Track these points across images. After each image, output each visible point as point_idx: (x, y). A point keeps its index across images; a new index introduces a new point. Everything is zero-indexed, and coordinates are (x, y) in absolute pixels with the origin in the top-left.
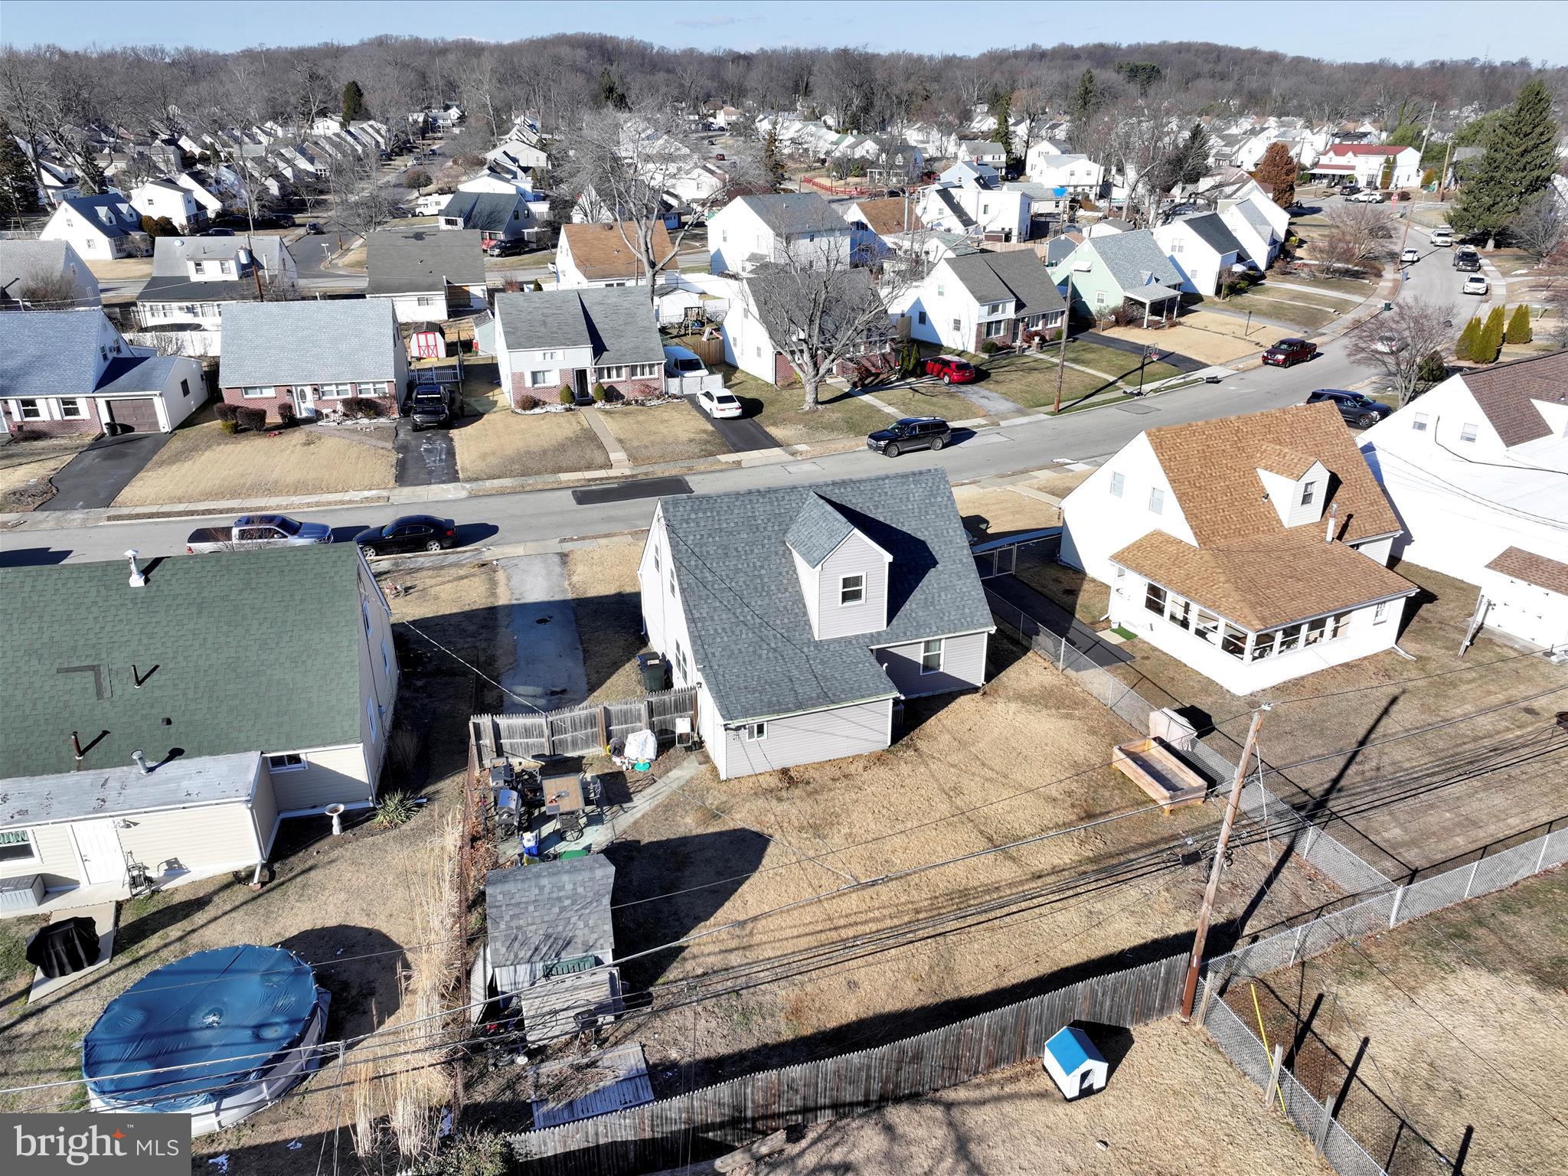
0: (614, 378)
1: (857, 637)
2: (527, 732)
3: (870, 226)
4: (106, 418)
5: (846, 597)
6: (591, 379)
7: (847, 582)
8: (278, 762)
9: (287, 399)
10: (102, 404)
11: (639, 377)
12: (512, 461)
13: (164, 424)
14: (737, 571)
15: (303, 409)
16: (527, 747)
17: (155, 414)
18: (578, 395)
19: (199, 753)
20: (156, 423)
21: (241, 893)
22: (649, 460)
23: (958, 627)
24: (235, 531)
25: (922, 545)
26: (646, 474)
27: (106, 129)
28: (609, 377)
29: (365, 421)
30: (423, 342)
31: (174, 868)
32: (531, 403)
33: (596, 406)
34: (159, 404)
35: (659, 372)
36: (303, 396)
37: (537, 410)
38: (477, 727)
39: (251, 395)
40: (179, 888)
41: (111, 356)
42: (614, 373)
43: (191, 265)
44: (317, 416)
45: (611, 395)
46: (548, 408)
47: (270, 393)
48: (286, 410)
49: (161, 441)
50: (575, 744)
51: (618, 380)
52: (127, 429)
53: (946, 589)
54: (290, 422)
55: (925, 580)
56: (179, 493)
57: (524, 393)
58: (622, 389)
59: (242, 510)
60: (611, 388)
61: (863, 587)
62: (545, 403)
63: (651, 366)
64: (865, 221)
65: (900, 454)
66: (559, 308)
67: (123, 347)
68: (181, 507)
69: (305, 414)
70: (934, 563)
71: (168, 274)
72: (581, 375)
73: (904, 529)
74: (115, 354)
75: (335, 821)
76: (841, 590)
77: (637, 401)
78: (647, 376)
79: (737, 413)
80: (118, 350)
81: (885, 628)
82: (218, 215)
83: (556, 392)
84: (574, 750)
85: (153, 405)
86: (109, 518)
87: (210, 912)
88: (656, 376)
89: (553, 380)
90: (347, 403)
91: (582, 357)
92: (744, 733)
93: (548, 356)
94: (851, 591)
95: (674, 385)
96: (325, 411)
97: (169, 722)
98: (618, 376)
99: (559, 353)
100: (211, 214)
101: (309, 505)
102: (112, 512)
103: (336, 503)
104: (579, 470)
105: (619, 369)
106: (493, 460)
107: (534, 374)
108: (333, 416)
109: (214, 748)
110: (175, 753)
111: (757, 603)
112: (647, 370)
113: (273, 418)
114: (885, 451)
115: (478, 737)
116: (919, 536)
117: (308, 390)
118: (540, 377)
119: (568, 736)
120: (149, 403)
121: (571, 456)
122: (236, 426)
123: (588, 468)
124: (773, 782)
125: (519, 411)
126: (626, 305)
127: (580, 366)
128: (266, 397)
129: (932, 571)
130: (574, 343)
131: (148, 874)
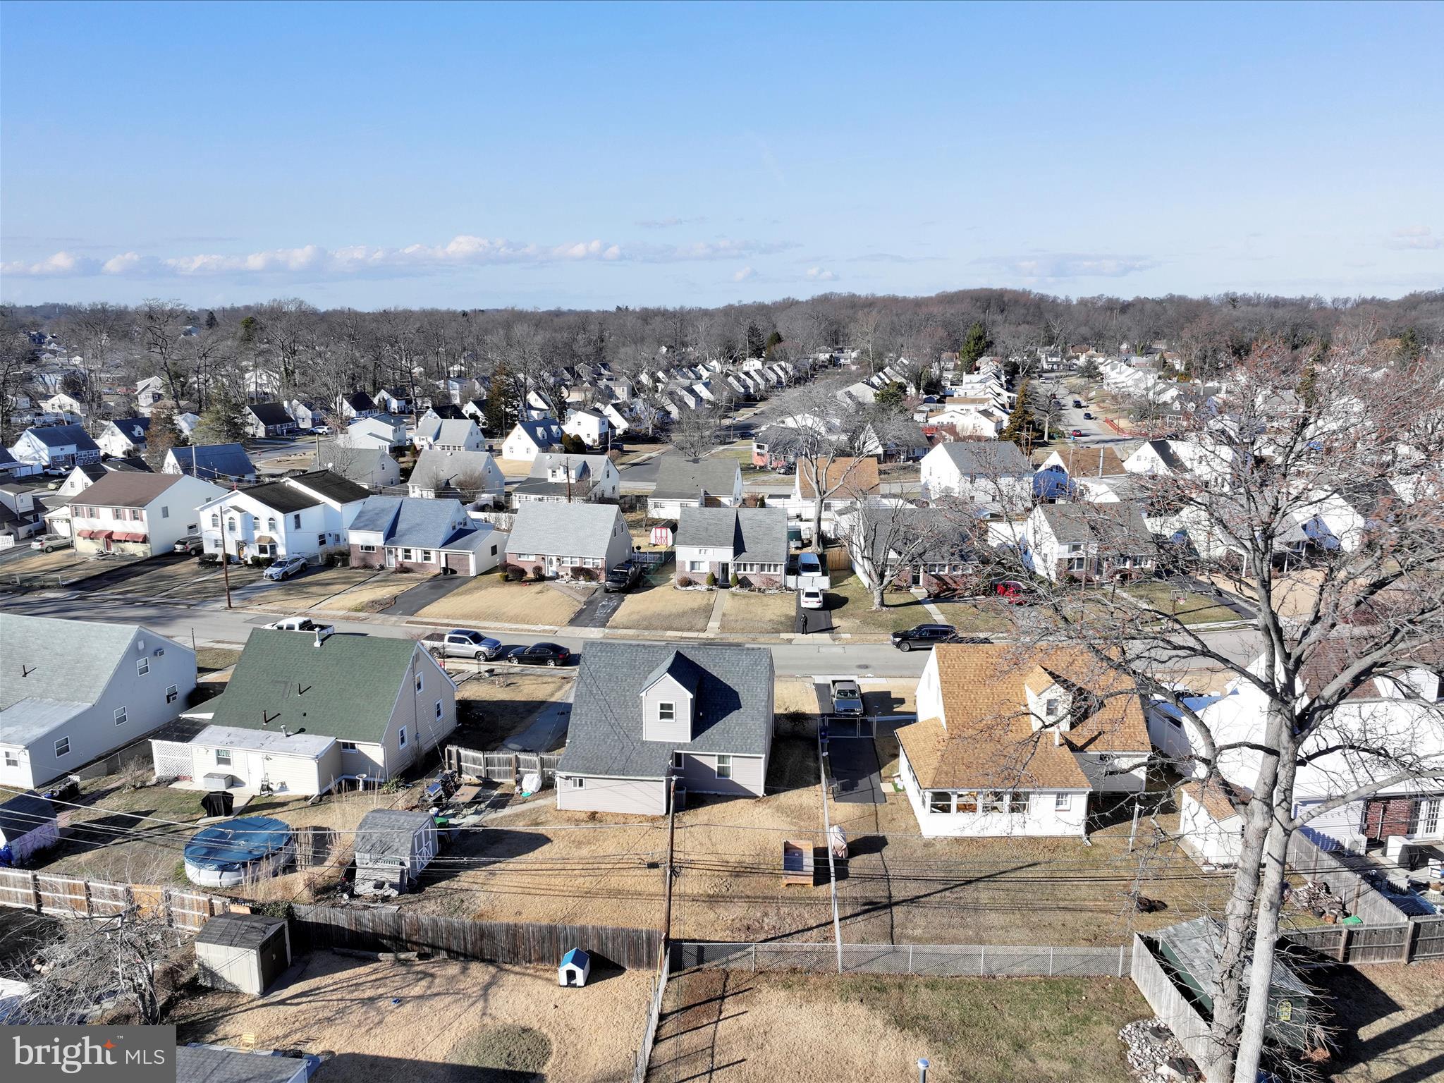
0: (748, 571)
1: (669, 743)
2: (475, 761)
3: (1066, 470)
4: (443, 565)
5: (663, 716)
6: (731, 570)
7: (662, 706)
8: (345, 745)
9: (541, 564)
10: (443, 555)
11: (766, 572)
12: (645, 619)
13: (473, 573)
14: (613, 690)
15: (549, 571)
16: (474, 770)
17: (468, 565)
18: (720, 580)
19: (311, 733)
20: (468, 571)
21: (303, 804)
22: (732, 631)
23: (744, 749)
24: (447, 637)
25: (736, 694)
26: (721, 639)
27: (604, 366)
28: (745, 570)
29: (583, 582)
30: (659, 535)
31: (283, 787)
32: (687, 583)
33: (731, 589)
34: (472, 558)
35: (781, 570)
36: (551, 562)
37: (690, 588)
38: (449, 752)
39: (523, 558)
40: (280, 796)
41: (458, 528)
42: (748, 567)
43: (550, 472)
44: (556, 577)
45: (744, 583)
46: (698, 587)
47: (532, 558)
48: (538, 570)
49: (467, 580)
50: (499, 776)
51: (752, 574)
52: (453, 572)
53: (741, 724)
54: (540, 577)
55: (729, 717)
56: (450, 613)
57: (684, 575)
58: (752, 580)
59: (457, 626)
60: (745, 578)
61: (674, 711)
62: (696, 584)
63: (776, 566)
64: (1062, 465)
65: (911, 650)
66: (720, 520)
67: (469, 522)
68: (446, 621)
69: (551, 574)
70: (739, 707)
71: (537, 477)
72: (725, 568)
73: (728, 683)
74: (462, 526)
75: (361, 783)
76: (659, 710)
77: (760, 589)
78: (772, 572)
79: (817, 605)
80: (465, 524)
81: (689, 741)
82: (625, 432)
83: (706, 577)
84: (499, 777)
85: (468, 560)
86: (408, 622)
87: (285, 808)
88: (778, 573)
89: (705, 568)
90: (573, 569)
91: (725, 554)
92: (570, 782)
93: (703, 552)
94: (666, 712)
95: (791, 581)
96: (561, 574)
97: (305, 715)
98: (752, 570)
99: (710, 550)
100: (619, 432)
101: (511, 630)
102: (412, 619)
103: (525, 630)
104: (683, 630)
105: (752, 565)
106: (635, 617)
107: (693, 564)
108: (566, 577)
109: (317, 732)
110: (302, 731)
111: (617, 711)
112: (772, 568)
113: (531, 575)
114: (898, 645)
115: (450, 758)
116: (736, 689)
117: (554, 559)
118: (696, 565)
119: (496, 768)
120: (466, 558)
121: (684, 621)
122: (507, 577)
123: (689, 630)
124: (584, 816)
125: (679, 587)
126: (768, 521)
127: (725, 561)
128: (528, 563)
129: (735, 714)
130: (722, 545)
131: (271, 786)
